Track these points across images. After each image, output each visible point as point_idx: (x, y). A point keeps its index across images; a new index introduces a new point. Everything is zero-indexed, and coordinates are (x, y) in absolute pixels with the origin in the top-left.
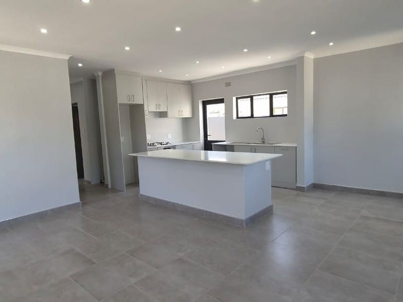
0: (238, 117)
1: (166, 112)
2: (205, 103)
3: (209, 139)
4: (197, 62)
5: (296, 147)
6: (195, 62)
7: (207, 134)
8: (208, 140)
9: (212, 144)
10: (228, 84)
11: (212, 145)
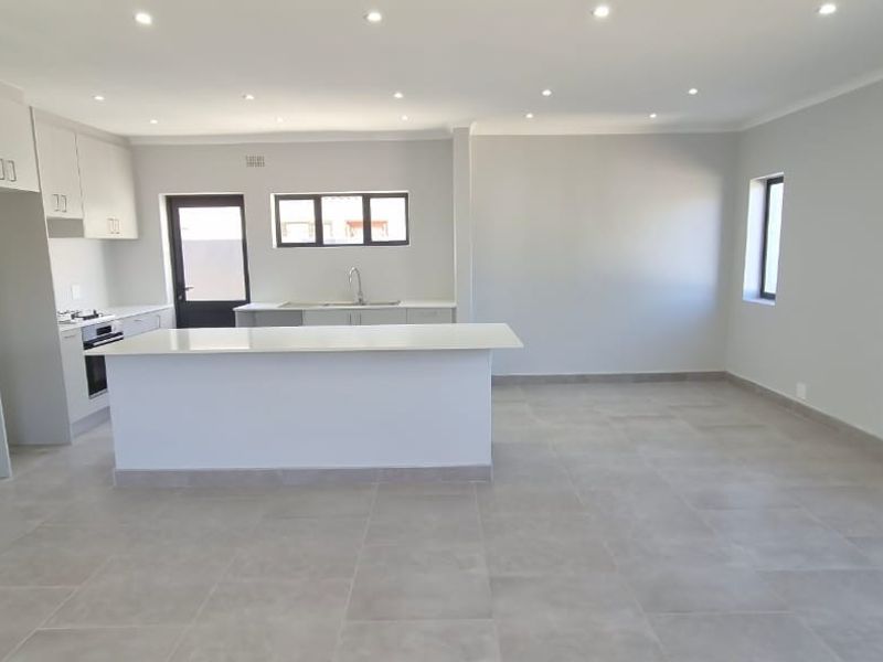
0: (280, 244)
1: (80, 222)
2: (174, 204)
3: (190, 296)
4: (250, 97)
5: (454, 309)
6: (244, 97)
7: (183, 284)
8: (188, 299)
9: (235, 309)
10: (255, 162)
11: (234, 312)
